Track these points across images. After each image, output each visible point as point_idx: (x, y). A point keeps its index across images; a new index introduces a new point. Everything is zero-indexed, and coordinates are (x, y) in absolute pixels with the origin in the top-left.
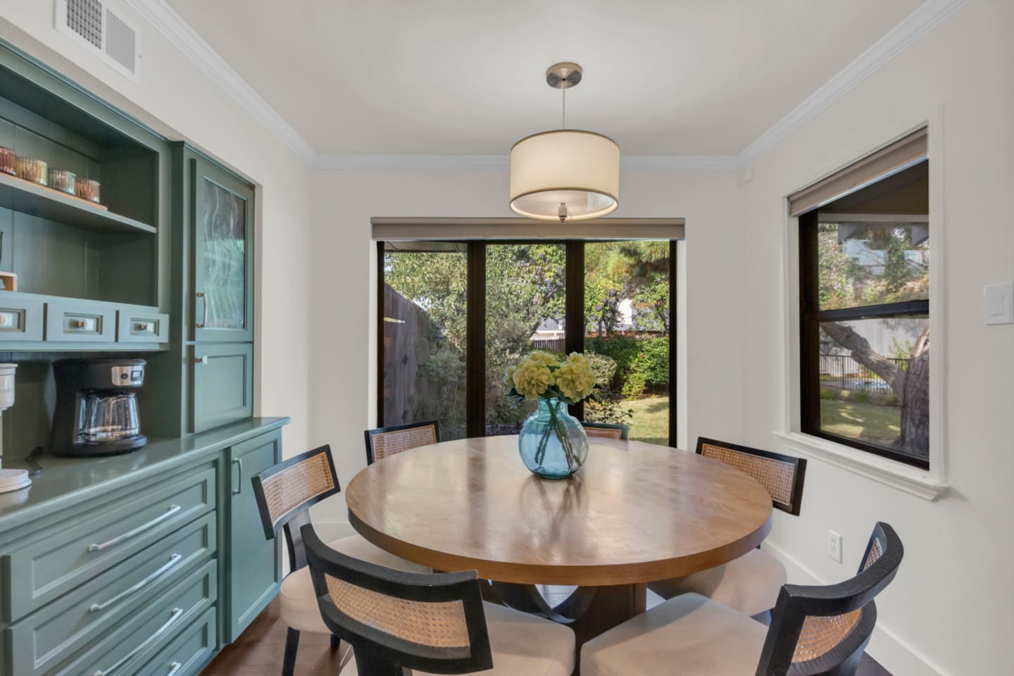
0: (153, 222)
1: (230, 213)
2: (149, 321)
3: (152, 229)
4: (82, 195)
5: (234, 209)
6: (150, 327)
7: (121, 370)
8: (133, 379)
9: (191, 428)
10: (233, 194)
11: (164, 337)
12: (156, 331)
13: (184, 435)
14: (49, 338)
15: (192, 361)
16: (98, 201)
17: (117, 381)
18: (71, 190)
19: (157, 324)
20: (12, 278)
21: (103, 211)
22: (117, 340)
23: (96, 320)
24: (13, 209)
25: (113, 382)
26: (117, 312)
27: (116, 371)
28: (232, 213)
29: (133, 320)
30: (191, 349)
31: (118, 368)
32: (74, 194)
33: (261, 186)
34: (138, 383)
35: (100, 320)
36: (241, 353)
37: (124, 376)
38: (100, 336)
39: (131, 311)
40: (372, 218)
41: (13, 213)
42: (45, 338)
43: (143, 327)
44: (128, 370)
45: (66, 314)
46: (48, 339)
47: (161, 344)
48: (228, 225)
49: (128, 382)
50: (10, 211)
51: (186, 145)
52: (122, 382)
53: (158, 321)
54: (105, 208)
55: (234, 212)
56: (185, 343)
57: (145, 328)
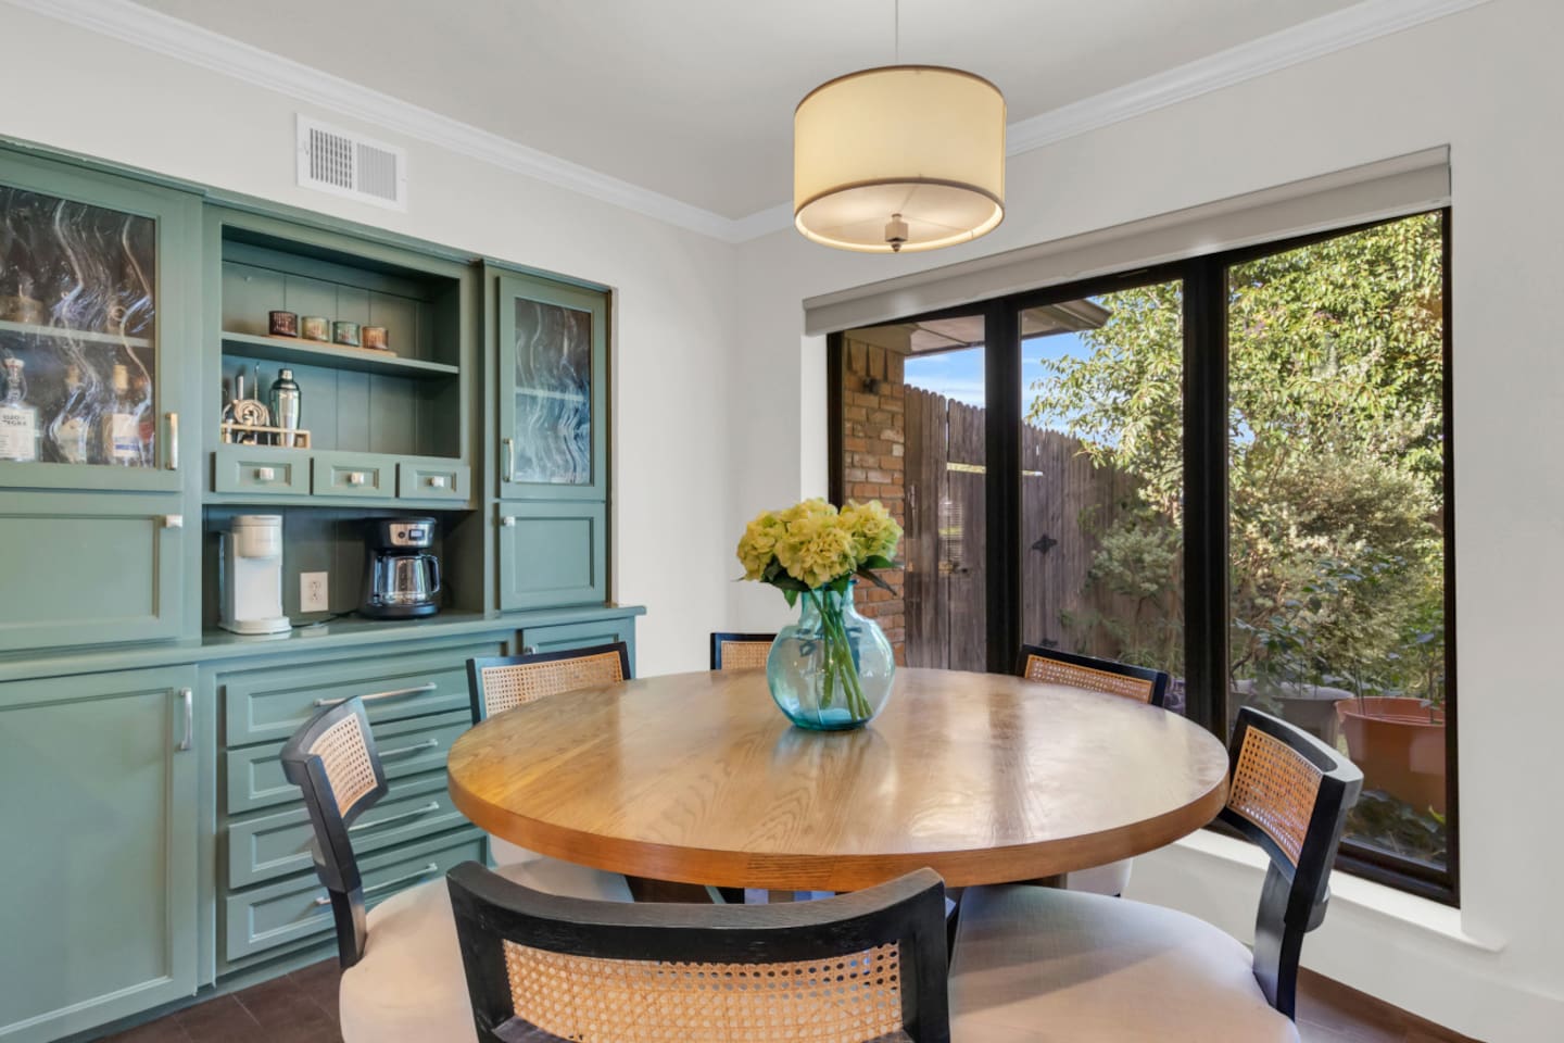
0: (454, 361)
1: (563, 334)
3: (452, 369)
4: (369, 344)
5: (570, 328)
7: (402, 528)
8: (412, 538)
10: (567, 309)
11: (464, 493)
12: (454, 486)
14: (317, 491)
15: (498, 522)
16: (386, 348)
17: (396, 541)
18: (355, 341)
20: (307, 435)
21: (391, 358)
22: (397, 495)
23: (370, 473)
25: (392, 541)
26: (399, 465)
27: (395, 529)
28: (566, 333)
29: (420, 473)
30: (497, 507)
31: (398, 526)
32: (358, 345)
33: (616, 289)
34: (424, 543)
35: (376, 474)
36: (586, 515)
37: (400, 535)
38: (377, 490)
40: (805, 301)
42: (311, 492)
44: (409, 529)
45: (339, 468)
46: (315, 492)
47: (462, 502)
48: (560, 350)
49: (411, 542)
51: (486, 262)
52: (403, 542)
53: (455, 475)
54: (393, 355)
55: (570, 331)
56: (489, 500)
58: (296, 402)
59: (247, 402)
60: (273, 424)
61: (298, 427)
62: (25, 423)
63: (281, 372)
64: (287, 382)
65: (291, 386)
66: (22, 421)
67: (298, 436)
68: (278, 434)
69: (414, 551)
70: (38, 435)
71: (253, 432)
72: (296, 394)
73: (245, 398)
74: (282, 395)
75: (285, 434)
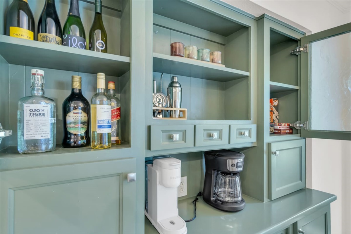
0: (248, 70)
2: (246, 129)
3: (247, 74)
4: (213, 61)
6: (247, 133)
7: (232, 162)
8: (237, 167)
9: (270, 197)
11: (254, 139)
12: (250, 135)
13: (266, 199)
14: (197, 145)
15: (270, 153)
16: (221, 63)
17: (230, 168)
18: (208, 60)
19: (250, 131)
20: (185, 111)
21: (222, 68)
22: (229, 143)
23: (219, 132)
24: (190, 77)
25: (228, 168)
26: (230, 126)
27: (230, 162)
29: (237, 129)
31: (230, 160)
32: (209, 61)
34: (240, 169)
35: (221, 132)
36: (299, 146)
37: (233, 165)
38: (221, 141)
39: (236, 124)
41: (202, 80)
42: (194, 145)
43: (243, 134)
44: (235, 162)
45: (205, 130)
47: (252, 143)
49: (235, 169)
50: (189, 77)
52: (232, 169)
53: (251, 129)
54: (224, 66)
56: (266, 141)
57: (244, 134)
58: (180, 93)
59: (158, 94)
60: (171, 106)
61: (180, 108)
62: (43, 114)
63: (173, 78)
64: (176, 83)
65: (178, 85)
66: (42, 113)
67: (180, 111)
68: (172, 111)
69: (235, 174)
70: (53, 121)
71: (162, 110)
72: (180, 89)
73: (157, 93)
74: (174, 90)
75: (175, 111)
